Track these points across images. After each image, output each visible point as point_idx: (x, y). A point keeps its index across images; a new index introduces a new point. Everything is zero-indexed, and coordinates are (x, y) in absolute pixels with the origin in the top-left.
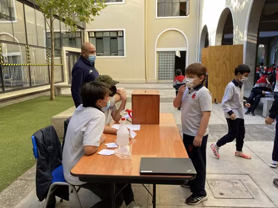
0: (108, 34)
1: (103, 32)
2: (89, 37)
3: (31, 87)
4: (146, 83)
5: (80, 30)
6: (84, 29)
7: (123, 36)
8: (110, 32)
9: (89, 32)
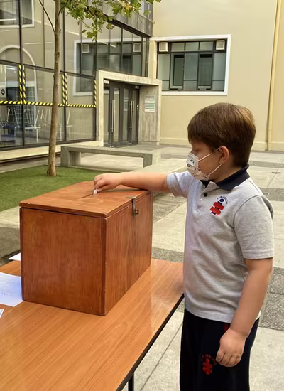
0: (194, 47)
1: (185, 42)
2: (158, 53)
3: (23, 146)
4: (267, 151)
5: (139, 39)
6: (148, 37)
7: (225, 51)
8: (199, 41)
9: (158, 43)
